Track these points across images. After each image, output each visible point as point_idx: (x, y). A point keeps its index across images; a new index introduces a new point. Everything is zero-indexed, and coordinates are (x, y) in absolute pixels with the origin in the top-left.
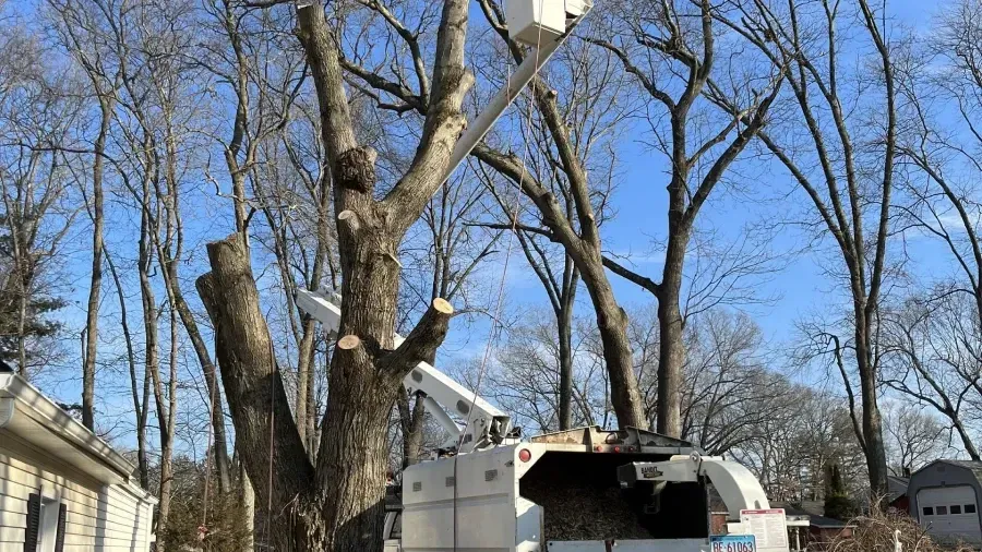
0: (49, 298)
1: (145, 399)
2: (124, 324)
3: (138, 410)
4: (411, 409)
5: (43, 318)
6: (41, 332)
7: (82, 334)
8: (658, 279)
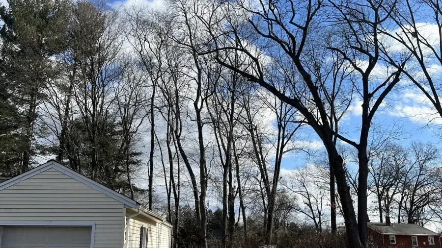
0: (137, 152)
1: (170, 188)
2: (162, 160)
3: (168, 192)
4: (271, 190)
5: (135, 158)
6: (134, 163)
7: (148, 163)
8: (358, 142)
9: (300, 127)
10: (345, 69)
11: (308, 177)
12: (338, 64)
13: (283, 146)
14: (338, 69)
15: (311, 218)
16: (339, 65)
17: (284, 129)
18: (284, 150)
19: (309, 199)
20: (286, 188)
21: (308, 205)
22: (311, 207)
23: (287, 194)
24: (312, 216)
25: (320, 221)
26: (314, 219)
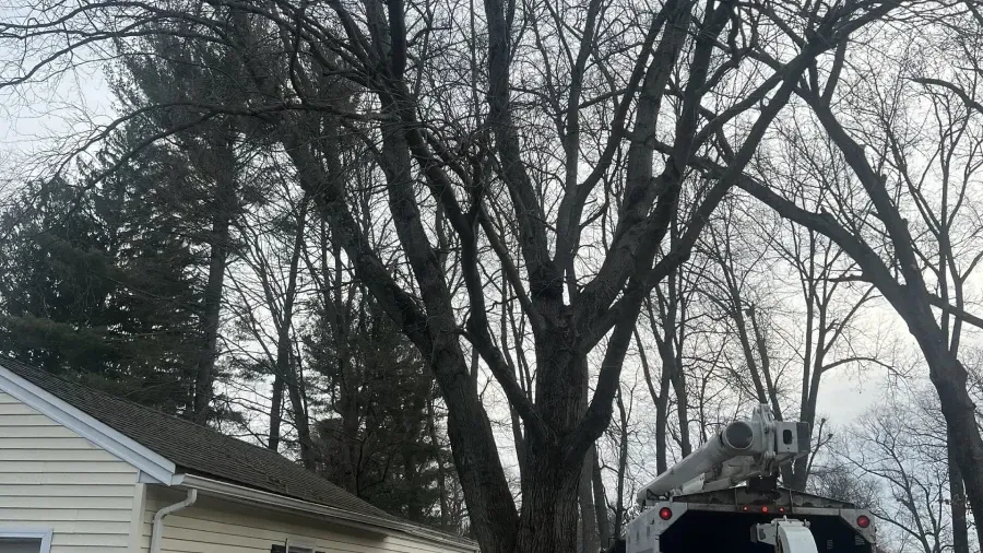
9: (865, 303)
10: (974, 146)
11: (902, 434)
12: (951, 133)
13: (821, 353)
14: (954, 144)
15: (916, 535)
16: (955, 136)
17: (823, 308)
18: (826, 361)
19: (908, 489)
20: (845, 460)
21: (905, 503)
22: (913, 510)
23: (851, 476)
24: (917, 531)
25: (938, 544)
26: (922, 539)
